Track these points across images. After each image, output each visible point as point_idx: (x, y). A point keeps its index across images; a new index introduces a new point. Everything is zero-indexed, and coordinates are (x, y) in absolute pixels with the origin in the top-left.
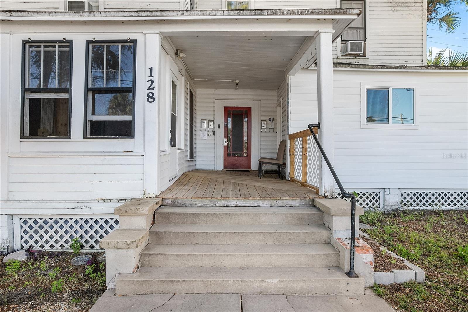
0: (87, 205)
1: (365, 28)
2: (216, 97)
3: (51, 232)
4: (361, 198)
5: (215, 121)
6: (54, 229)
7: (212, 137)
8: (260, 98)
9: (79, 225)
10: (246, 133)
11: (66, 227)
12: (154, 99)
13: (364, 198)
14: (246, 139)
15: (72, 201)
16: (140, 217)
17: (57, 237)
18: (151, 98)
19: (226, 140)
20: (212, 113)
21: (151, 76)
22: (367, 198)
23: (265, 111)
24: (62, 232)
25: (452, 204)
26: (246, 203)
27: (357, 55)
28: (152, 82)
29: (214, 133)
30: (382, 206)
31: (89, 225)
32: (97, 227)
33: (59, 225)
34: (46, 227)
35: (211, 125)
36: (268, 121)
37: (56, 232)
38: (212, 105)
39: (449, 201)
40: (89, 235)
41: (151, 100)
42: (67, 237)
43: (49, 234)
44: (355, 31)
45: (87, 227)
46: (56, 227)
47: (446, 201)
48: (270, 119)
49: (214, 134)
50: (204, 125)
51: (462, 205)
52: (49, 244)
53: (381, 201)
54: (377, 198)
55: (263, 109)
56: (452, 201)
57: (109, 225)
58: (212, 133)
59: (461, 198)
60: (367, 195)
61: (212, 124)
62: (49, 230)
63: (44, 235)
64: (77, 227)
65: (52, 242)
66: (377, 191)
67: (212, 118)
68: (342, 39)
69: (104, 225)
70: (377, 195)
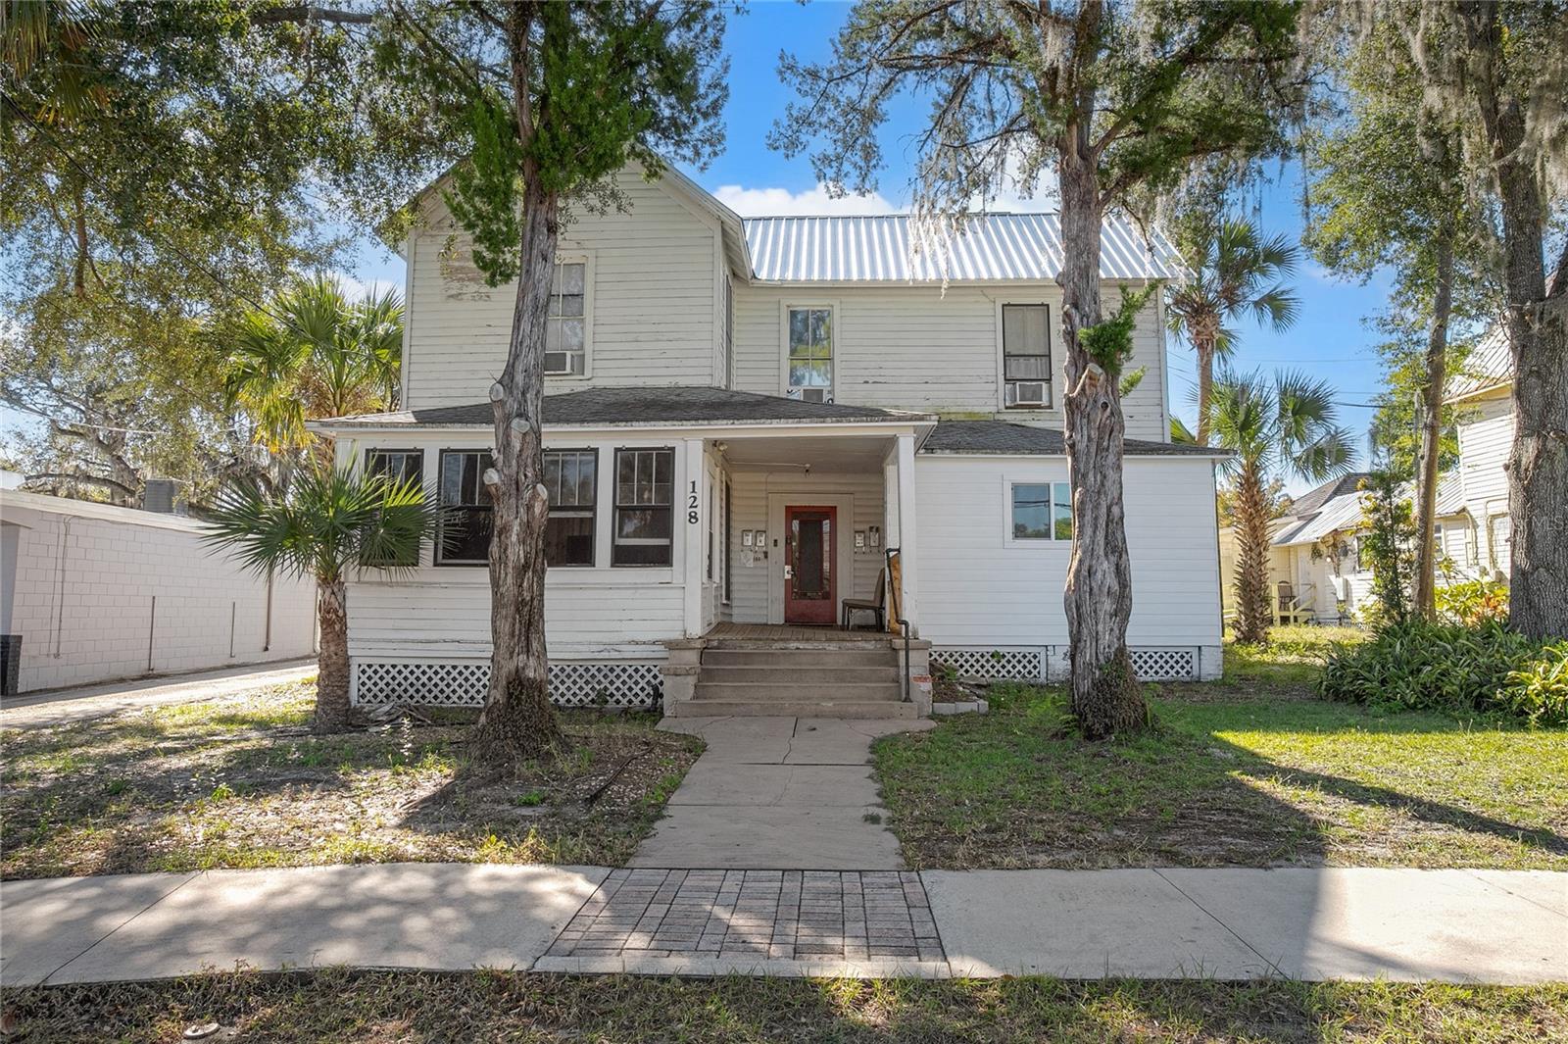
0: (615, 647)
1: (1050, 356)
2: (770, 487)
3: (569, 683)
4: (1009, 662)
5: (769, 533)
6: (572, 679)
7: (763, 563)
8: (852, 489)
9: (602, 674)
10: (826, 556)
11: (587, 676)
12: (697, 520)
13: (1014, 662)
14: (826, 565)
15: (598, 643)
16: (691, 652)
17: (575, 689)
18: (693, 518)
19: (788, 568)
20: (763, 518)
21: (694, 491)
22: (1019, 662)
23: (861, 514)
24: (581, 682)
25: (1162, 672)
26: (808, 646)
27: (1039, 407)
28: (695, 498)
29: (766, 555)
30: (1043, 675)
31: (615, 674)
32: (624, 677)
33: (578, 673)
34: (563, 676)
35: (762, 541)
36: (867, 533)
37: (575, 683)
38: (764, 503)
39: (1156, 667)
40: (615, 686)
41: (693, 520)
42: (587, 689)
43: (566, 685)
44: (1033, 360)
45: (612, 676)
46: (575, 676)
47: (1151, 667)
48: (871, 528)
49: (766, 557)
50: (749, 540)
51: (1178, 672)
52: (566, 698)
53: (1042, 668)
54: (1035, 662)
55: (858, 510)
56: (1162, 667)
57: (640, 674)
58: (762, 556)
59: (1177, 662)
60: (1019, 657)
61: (763, 539)
62: (566, 680)
63: (560, 686)
64: (600, 677)
65: (569, 695)
66: (1034, 650)
67: (762, 527)
68: (1008, 377)
69: (633, 674)
70: (1035, 657)
